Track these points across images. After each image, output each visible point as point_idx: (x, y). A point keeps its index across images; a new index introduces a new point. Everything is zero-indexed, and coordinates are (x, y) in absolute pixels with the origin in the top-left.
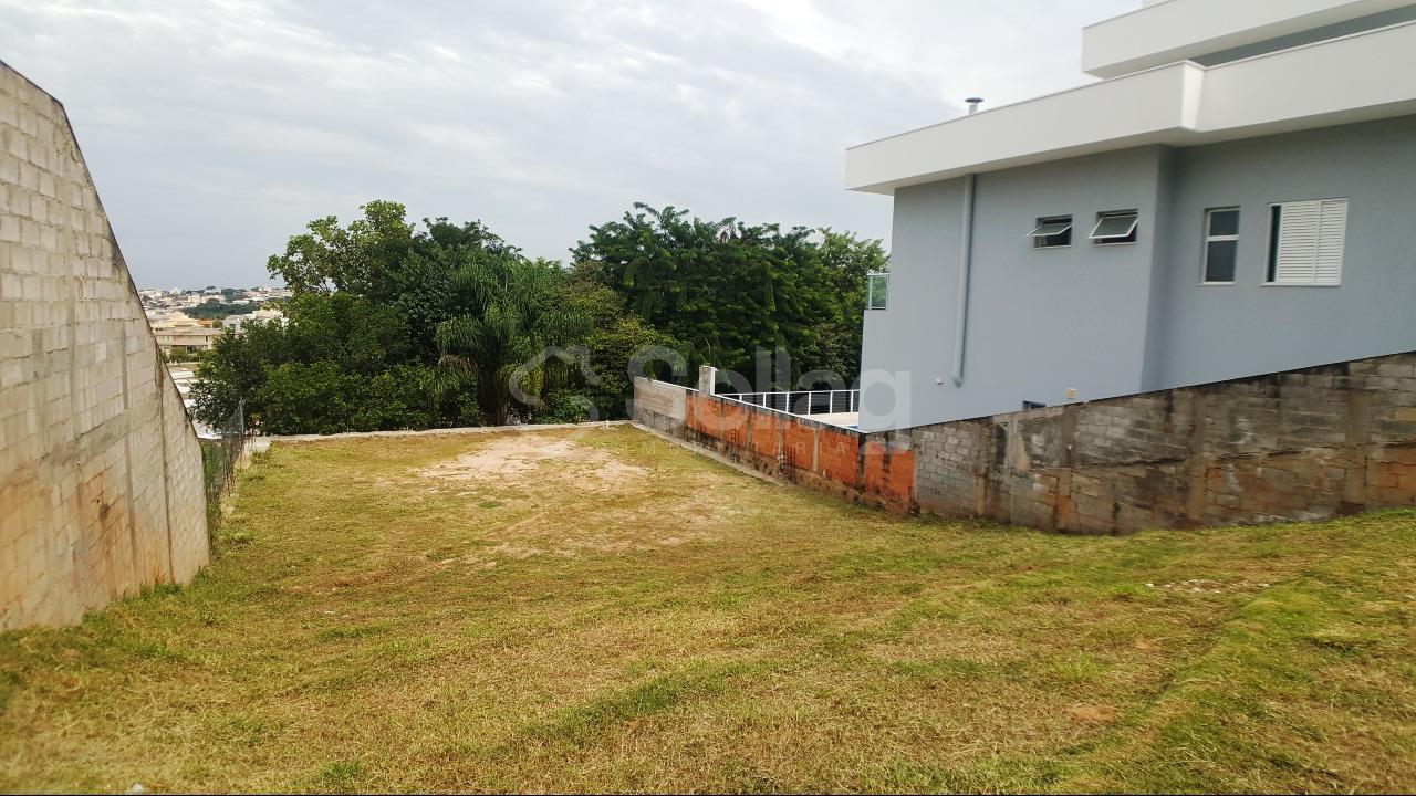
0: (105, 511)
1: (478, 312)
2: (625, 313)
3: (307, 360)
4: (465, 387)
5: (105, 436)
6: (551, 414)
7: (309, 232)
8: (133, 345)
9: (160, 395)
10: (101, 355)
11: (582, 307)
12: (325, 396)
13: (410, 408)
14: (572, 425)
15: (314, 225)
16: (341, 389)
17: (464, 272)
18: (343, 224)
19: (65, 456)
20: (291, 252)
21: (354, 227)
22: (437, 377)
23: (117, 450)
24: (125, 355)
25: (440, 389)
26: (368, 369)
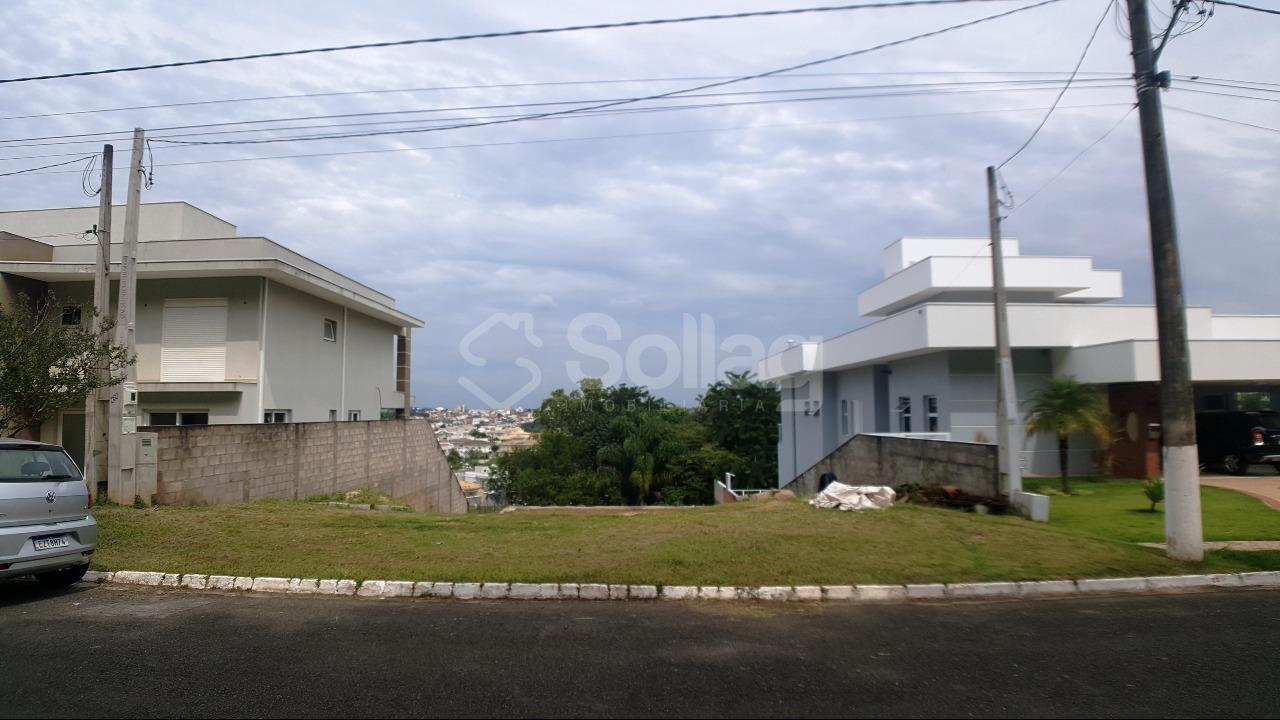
0: (431, 507)
1: (622, 442)
2: (709, 441)
3: (537, 467)
4: (612, 484)
5: (433, 489)
6: (663, 500)
7: (552, 397)
8: (442, 467)
9: (450, 480)
10: (433, 469)
11: (682, 438)
12: (542, 486)
13: (585, 494)
14: (672, 507)
15: (553, 394)
16: (551, 483)
17: (615, 421)
18: (567, 393)
19: (424, 491)
20: (544, 406)
21: (572, 395)
22: (598, 477)
23: (436, 493)
24: (440, 469)
25: (598, 484)
26: (566, 472)
